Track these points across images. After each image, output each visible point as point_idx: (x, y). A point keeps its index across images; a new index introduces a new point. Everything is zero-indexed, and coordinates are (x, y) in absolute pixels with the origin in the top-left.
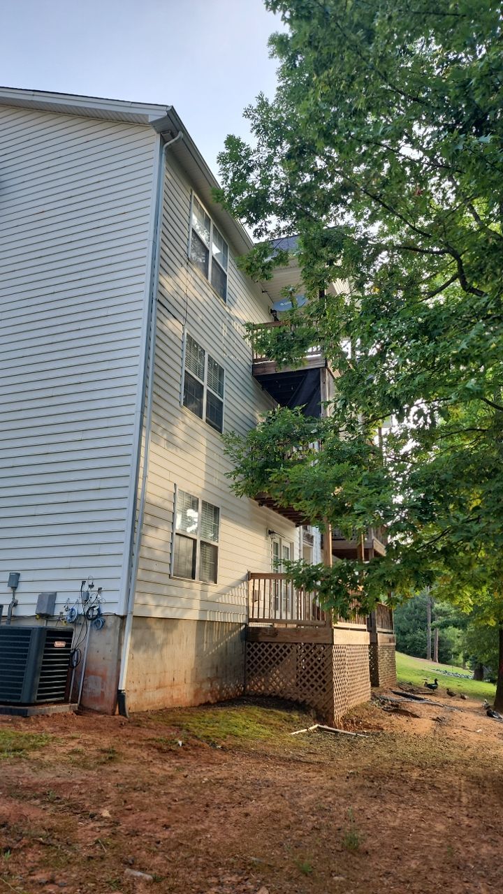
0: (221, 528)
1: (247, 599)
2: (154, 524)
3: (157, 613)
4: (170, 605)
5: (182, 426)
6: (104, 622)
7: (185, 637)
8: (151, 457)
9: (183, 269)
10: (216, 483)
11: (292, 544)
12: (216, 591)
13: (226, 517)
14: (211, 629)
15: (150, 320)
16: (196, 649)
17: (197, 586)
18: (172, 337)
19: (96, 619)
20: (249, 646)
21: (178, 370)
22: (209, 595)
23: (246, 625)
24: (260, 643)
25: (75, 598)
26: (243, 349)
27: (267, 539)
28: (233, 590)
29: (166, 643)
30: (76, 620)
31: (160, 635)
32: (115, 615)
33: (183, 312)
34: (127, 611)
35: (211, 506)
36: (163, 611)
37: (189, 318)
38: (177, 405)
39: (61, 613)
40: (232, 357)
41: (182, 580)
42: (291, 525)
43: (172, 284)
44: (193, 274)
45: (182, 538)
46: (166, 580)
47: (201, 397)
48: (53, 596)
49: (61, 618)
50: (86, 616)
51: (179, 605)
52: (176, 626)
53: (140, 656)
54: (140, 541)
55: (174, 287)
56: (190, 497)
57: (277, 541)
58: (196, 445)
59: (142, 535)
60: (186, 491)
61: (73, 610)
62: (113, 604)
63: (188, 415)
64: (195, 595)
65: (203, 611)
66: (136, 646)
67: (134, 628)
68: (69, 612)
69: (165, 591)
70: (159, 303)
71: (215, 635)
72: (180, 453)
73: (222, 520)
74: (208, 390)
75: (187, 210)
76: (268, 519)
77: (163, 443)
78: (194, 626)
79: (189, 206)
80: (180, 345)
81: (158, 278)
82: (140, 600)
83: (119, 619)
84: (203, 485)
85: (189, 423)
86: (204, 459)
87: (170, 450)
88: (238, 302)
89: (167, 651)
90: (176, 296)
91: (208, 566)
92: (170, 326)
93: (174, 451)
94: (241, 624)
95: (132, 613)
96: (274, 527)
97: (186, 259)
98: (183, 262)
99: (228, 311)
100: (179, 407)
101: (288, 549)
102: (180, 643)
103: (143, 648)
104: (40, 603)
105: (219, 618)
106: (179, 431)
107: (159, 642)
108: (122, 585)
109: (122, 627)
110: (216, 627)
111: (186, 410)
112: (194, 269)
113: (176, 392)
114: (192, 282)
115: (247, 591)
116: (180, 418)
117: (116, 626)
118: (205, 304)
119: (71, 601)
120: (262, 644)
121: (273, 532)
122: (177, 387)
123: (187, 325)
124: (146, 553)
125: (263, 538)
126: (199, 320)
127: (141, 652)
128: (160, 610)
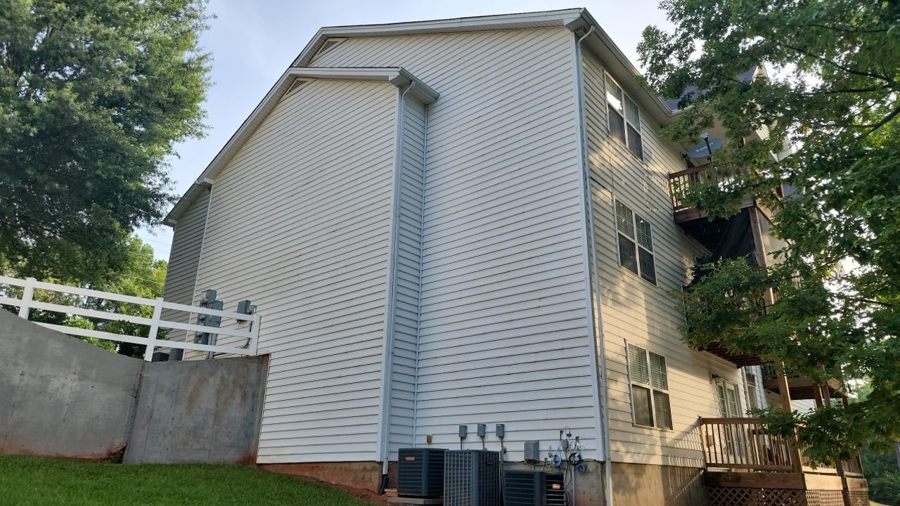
0: (669, 376)
1: (702, 444)
2: (613, 378)
3: (628, 459)
4: (637, 451)
5: (622, 285)
6: (586, 467)
7: (653, 480)
8: (604, 317)
9: (605, 143)
10: (658, 333)
11: (736, 386)
12: (673, 437)
13: (672, 366)
14: (673, 473)
15: (586, 196)
16: (664, 493)
17: (656, 432)
18: (604, 205)
19: (579, 465)
20: (711, 491)
21: (612, 233)
22: (668, 441)
23: (704, 469)
24: (722, 488)
25: (556, 446)
26: (664, 200)
27: (711, 384)
28: (688, 435)
29: (638, 486)
30: (560, 465)
31: (633, 479)
32: (595, 460)
33: (609, 180)
34: (605, 457)
35: (657, 356)
36: (632, 457)
37: (615, 185)
38: (616, 266)
39: (546, 459)
40: (655, 210)
41: (644, 428)
42: (733, 367)
43: (598, 159)
44: (613, 144)
45: (637, 389)
46: (630, 428)
47: (634, 254)
48: (537, 444)
49: (546, 463)
50: (569, 462)
51: (644, 451)
52: (644, 471)
53: (620, 498)
54: (606, 394)
55: (600, 161)
56: (638, 349)
57: (721, 384)
58: (637, 300)
59: (607, 388)
60: (634, 344)
61: (556, 456)
62: (592, 451)
63: (626, 273)
64: (656, 441)
65: (665, 456)
66: (616, 489)
67: (613, 472)
68: (553, 458)
69: (631, 438)
70: (592, 179)
71: (678, 479)
72: (624, 310)
73: (668, 369)
74: (639, 247)
75: (602, 89)
76: (709, 363)
77: (610, 303)
78: (659, 470)
79: (602, 84)
80: (611, 211)
81: (588, 157)
82: (613, 447)
83: (600, 465)
84: (647, 337)
85: (628, 281)
86: (644, 312)
87: (616, 308)
88: (653, 157)
89: (640, 494)
90: (602, 168)
91: (662, 413)
92: (601, 196)
93: (619, 309)
94: (700, 469)
95: (609, 459)
96: (717, 371)
97: (606, 132)
98: (605, 136)
99: (646, 168)
100: (618, 268)
101: (733, 391)
102: (650, 487)
103: (621, 491)
104: (527, 451)
105: (679, 463)
106: (621, 289)
107: (633, 485)
108: (597, 433)
109: (603, 472)
110: (678, 472)
111: (624, 270)
112: (614, 139)
113: (613, 254)
114: (614, 151)
115: (701, 436)
116: (620, 278)
117: (597, 471)
118: (626, 168)
119: (553, 448)
120: (724, 489)
121: (717, 376)
122: (614, 249)
123: (615, 192)
124: (611, 405)
125: (708, 383)
126: (623, 184)
127: (620, 495)
128: (629, 455)
